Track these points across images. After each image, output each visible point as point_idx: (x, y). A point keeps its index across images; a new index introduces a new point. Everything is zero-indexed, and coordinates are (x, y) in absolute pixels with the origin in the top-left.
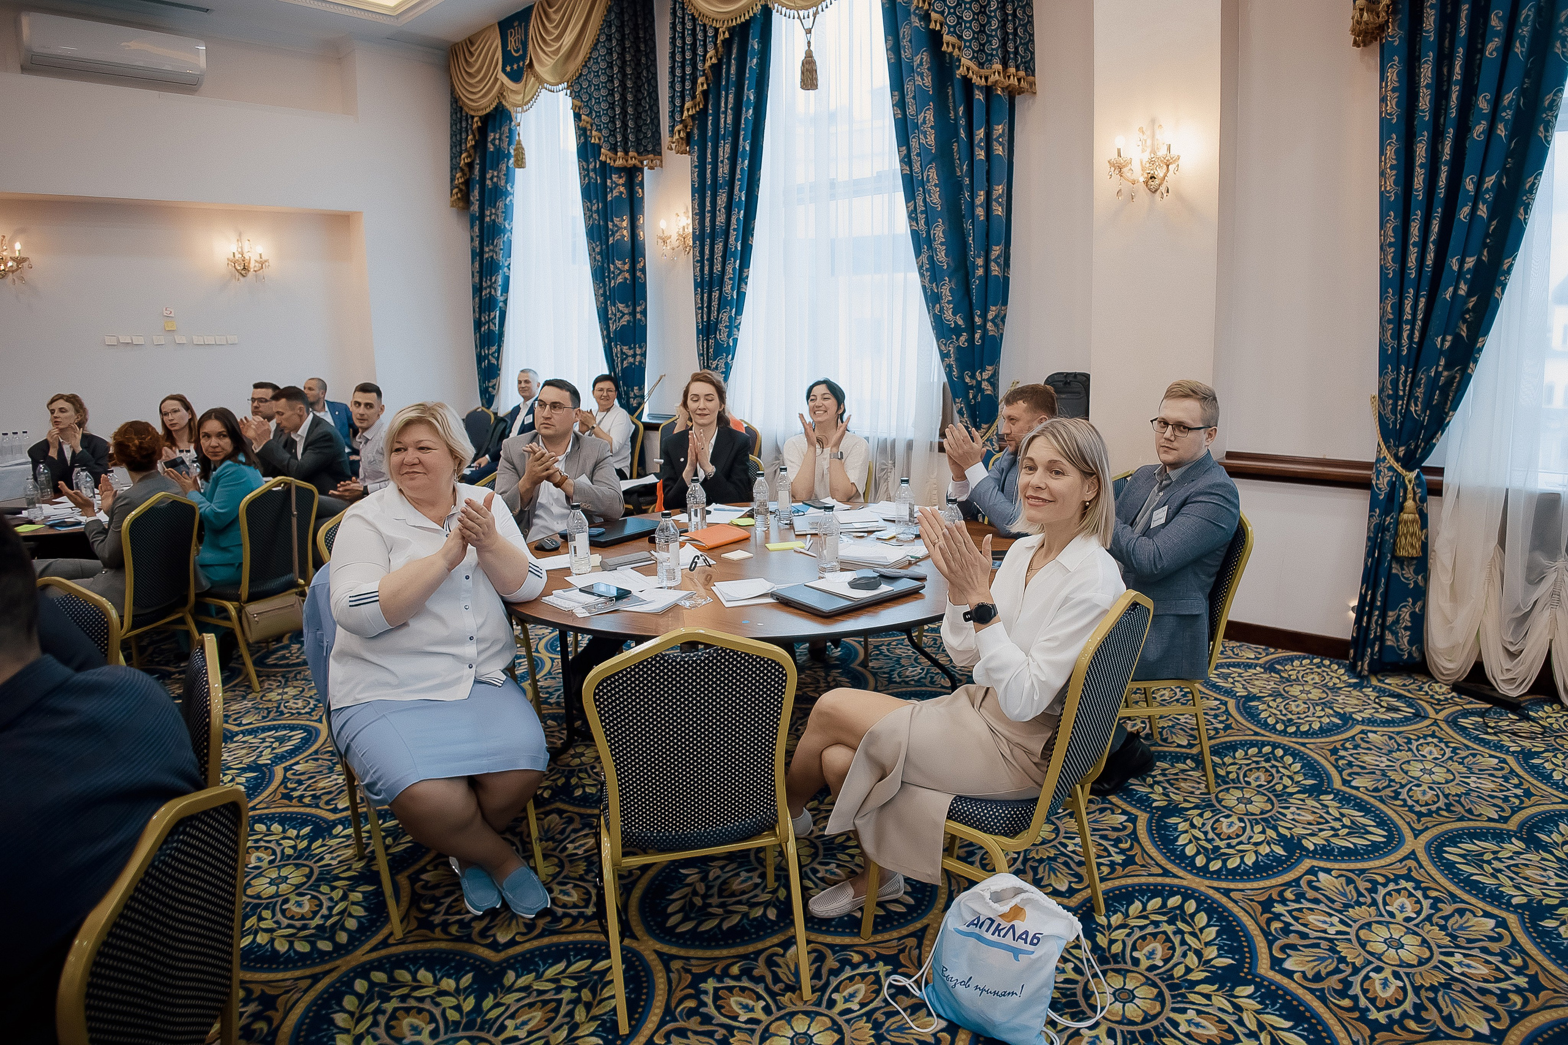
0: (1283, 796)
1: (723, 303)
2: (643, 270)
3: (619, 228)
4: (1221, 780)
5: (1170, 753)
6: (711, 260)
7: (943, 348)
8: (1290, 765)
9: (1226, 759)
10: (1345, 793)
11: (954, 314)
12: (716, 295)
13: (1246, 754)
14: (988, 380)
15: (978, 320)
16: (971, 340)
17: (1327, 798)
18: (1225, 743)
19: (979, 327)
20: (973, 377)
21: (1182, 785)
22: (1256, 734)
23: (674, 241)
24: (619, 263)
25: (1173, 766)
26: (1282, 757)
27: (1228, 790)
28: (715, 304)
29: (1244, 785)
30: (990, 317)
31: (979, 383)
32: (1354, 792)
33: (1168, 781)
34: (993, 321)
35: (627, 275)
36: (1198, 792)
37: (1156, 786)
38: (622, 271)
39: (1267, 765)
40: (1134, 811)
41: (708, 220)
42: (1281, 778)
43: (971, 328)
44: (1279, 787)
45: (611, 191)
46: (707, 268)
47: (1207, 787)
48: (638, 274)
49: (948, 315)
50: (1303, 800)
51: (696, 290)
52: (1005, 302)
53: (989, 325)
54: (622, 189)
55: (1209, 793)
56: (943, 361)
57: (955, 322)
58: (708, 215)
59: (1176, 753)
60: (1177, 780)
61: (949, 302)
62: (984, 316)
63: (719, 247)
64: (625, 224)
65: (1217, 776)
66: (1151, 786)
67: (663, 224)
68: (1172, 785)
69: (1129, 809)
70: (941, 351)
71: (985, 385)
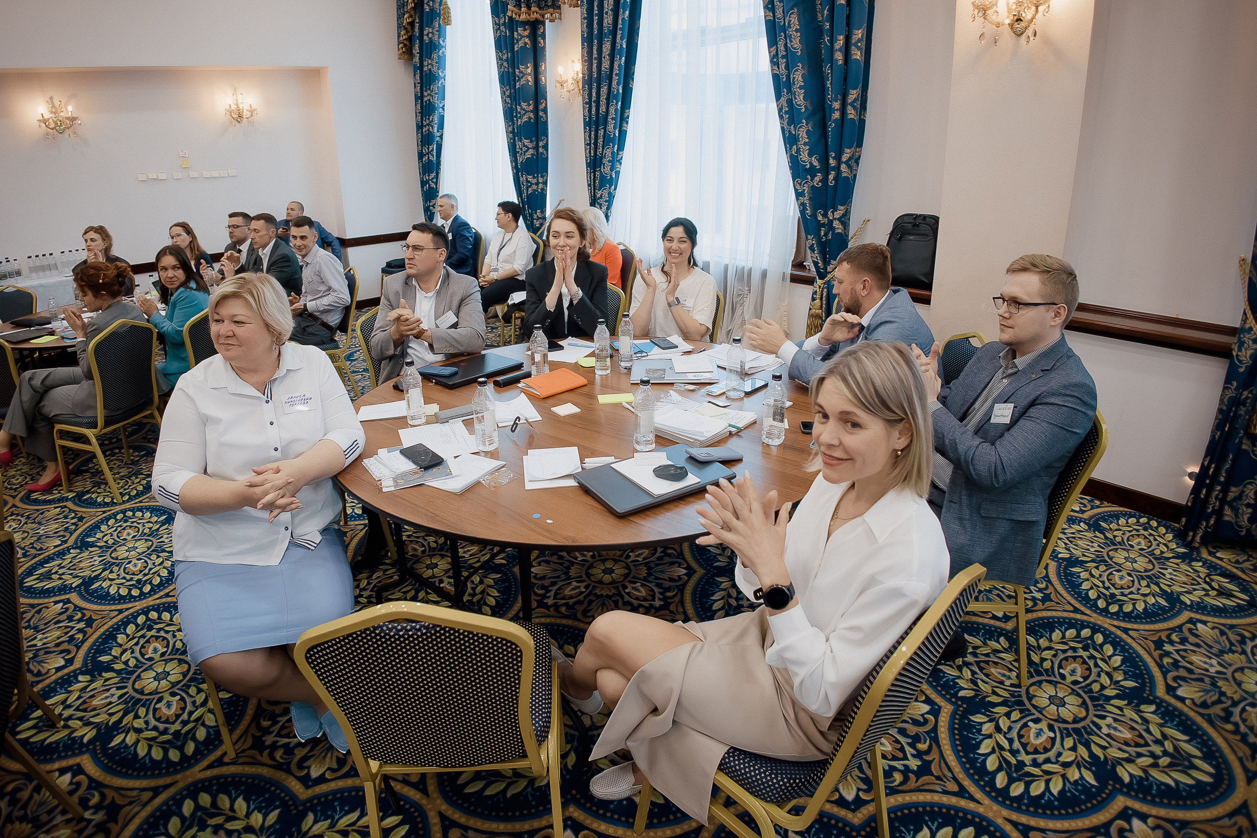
0: (1099, 700)
1: (607, 140)
2: (545, 110)
3: (524, 75)
4: (1035, 669)
5: (984, 625)
6: (598, 102)
7: (798, 187)
8: (1110, 657)
9: (1041, 641)
10: (1169, 704)
11: (810, 155)
12: (601, 132)
13: (1064, 637)
14: (839, 219)
15: (832, 162)
16: (825, 180)
17: (1148, 709)
18: (1042, 619)
19: (834, 169)
20: (825, 215)
21: (993, 670)
22: (1076, 610)
23: (570, 85)
24: (524, 105)
25: (985, 644)
26: (1101, 645)
27: (1040, 683)
28: (600, 141)
29: (1058, 679)
30: (844, 159)
31: (831, 222)
32: (1179, 705)
33: (978, 663)
34: (846, 163)
35: (532, 115)
36: (1008, 683)
37: (965, 669)
38: (527, 112)
39: (1085, 654)
40: (938, 700)
41: (595, 66)
42: (1099, 675)
43: (826, 169)
44: (1096, 687)
45: (518, 42)
46: (594, 109)
47: (1018, 676)
48: (541, 114)
49: (804, 156)
50: (1121, 709)
51: (585, 128)
52: (860, 144)
53: (843, 167)
54: (527, 40)
55: (1019, 686)
56: (797, 199)
57: (811, 163)
58: (595, 62)
59: (990, 626)
60: (987, 662)
61: (805, 144)
62: (838, 158)
63: (604, 90)
64: (529, 70)
65: (1031, 662)
66: (960, 668)
67: (560, 70)
68: (981, 669)
69: (934, 696)
70: (796, 190)
71: (836, 224)
